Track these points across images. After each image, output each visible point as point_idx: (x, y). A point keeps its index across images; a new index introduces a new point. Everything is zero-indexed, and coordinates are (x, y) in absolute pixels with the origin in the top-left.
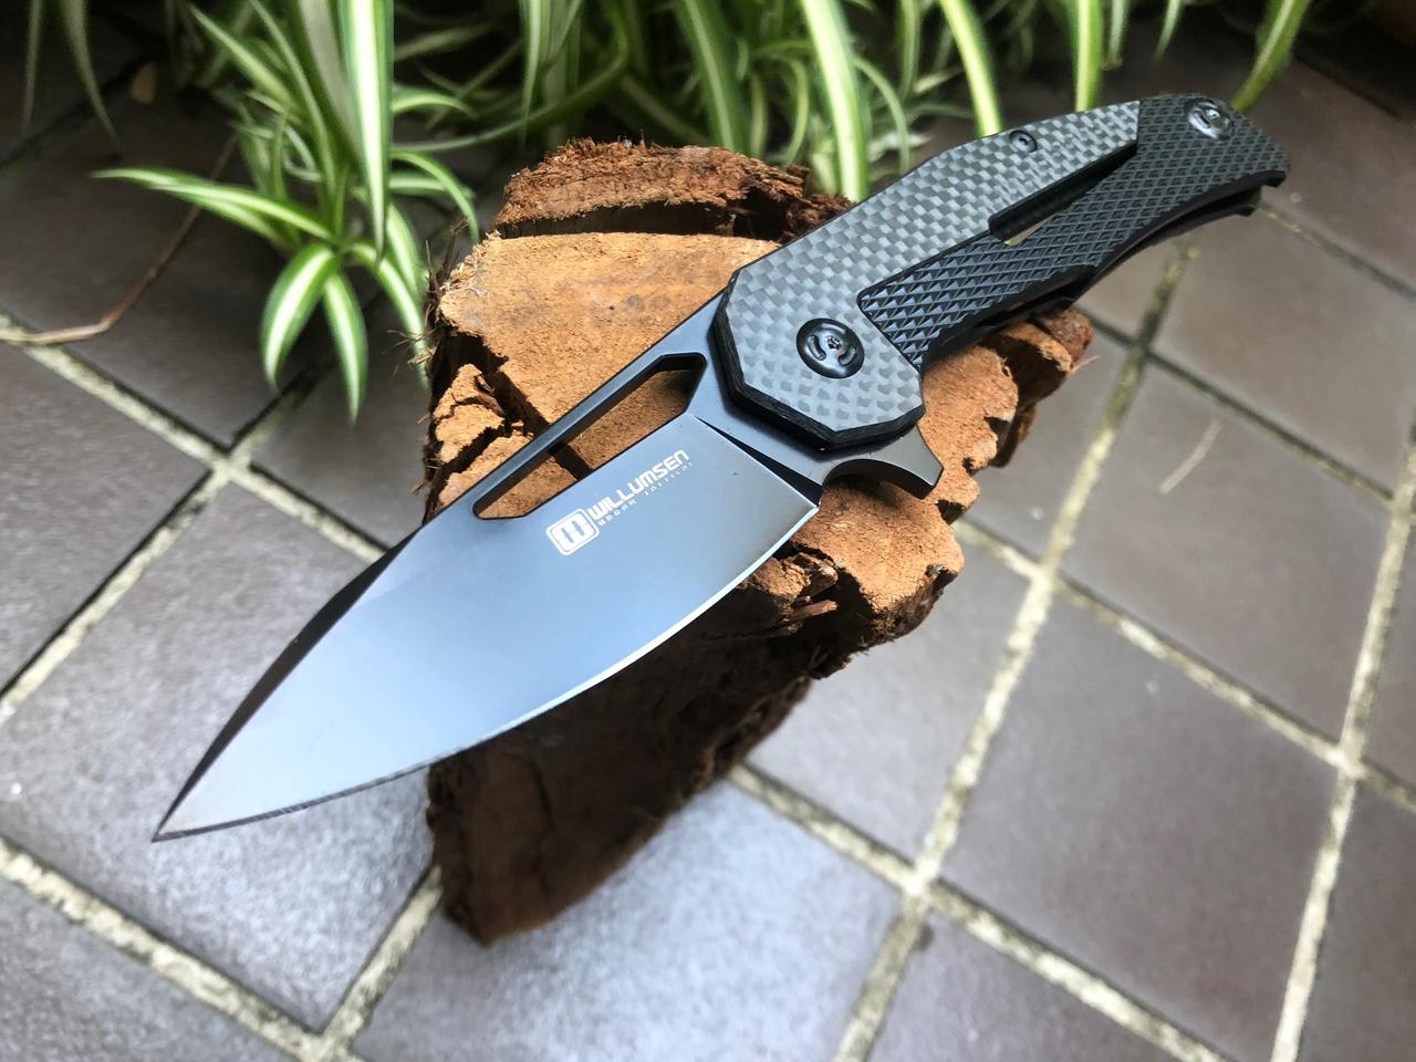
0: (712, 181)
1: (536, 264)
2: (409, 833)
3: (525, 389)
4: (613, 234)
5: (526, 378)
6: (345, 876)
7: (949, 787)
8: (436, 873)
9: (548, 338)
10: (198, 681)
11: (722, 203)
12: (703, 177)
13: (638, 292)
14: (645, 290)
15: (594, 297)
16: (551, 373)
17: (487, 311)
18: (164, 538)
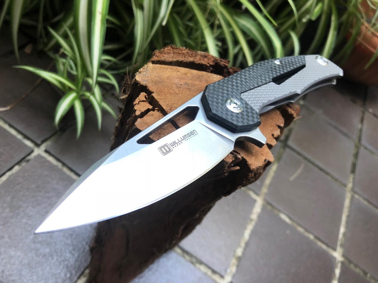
0: (206, 60)
1: (161, 71)
2: (80, 259)
3: (158, 100)
4: (181, 68)
5: (158, 98)
6: (59, 271)
7: (234, 256)
8: (87, 271)
9: (165, 89)
10: (21, 209)
11: (208, 65)
12: (203, 58)
13: (188, 82)
14: (189, 82)
15: (176, 81)
16: (165, 97)
17: (149, 80)
18: (17, 168)
